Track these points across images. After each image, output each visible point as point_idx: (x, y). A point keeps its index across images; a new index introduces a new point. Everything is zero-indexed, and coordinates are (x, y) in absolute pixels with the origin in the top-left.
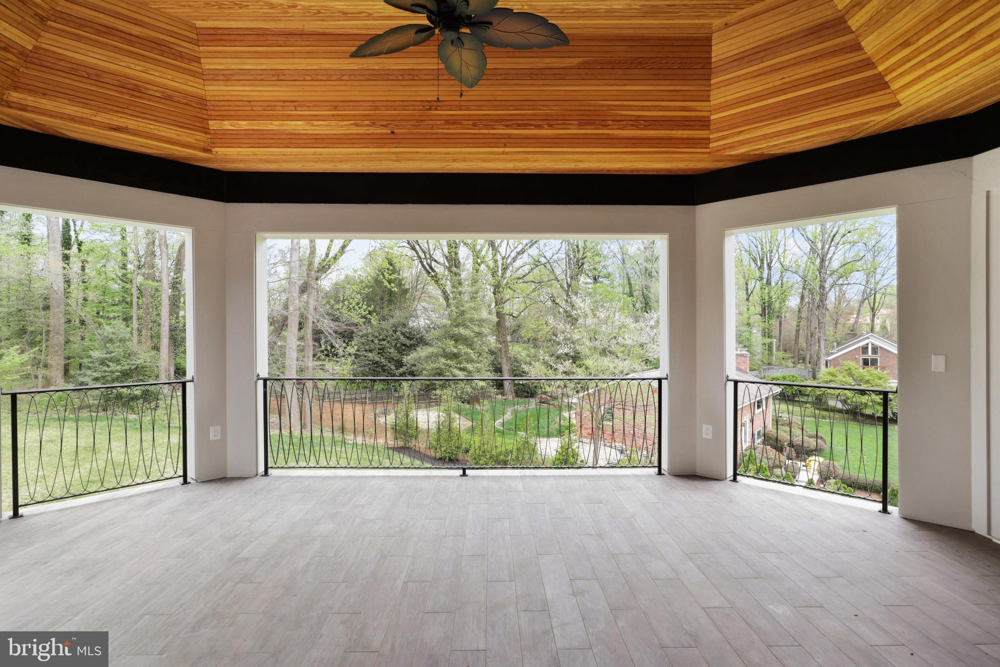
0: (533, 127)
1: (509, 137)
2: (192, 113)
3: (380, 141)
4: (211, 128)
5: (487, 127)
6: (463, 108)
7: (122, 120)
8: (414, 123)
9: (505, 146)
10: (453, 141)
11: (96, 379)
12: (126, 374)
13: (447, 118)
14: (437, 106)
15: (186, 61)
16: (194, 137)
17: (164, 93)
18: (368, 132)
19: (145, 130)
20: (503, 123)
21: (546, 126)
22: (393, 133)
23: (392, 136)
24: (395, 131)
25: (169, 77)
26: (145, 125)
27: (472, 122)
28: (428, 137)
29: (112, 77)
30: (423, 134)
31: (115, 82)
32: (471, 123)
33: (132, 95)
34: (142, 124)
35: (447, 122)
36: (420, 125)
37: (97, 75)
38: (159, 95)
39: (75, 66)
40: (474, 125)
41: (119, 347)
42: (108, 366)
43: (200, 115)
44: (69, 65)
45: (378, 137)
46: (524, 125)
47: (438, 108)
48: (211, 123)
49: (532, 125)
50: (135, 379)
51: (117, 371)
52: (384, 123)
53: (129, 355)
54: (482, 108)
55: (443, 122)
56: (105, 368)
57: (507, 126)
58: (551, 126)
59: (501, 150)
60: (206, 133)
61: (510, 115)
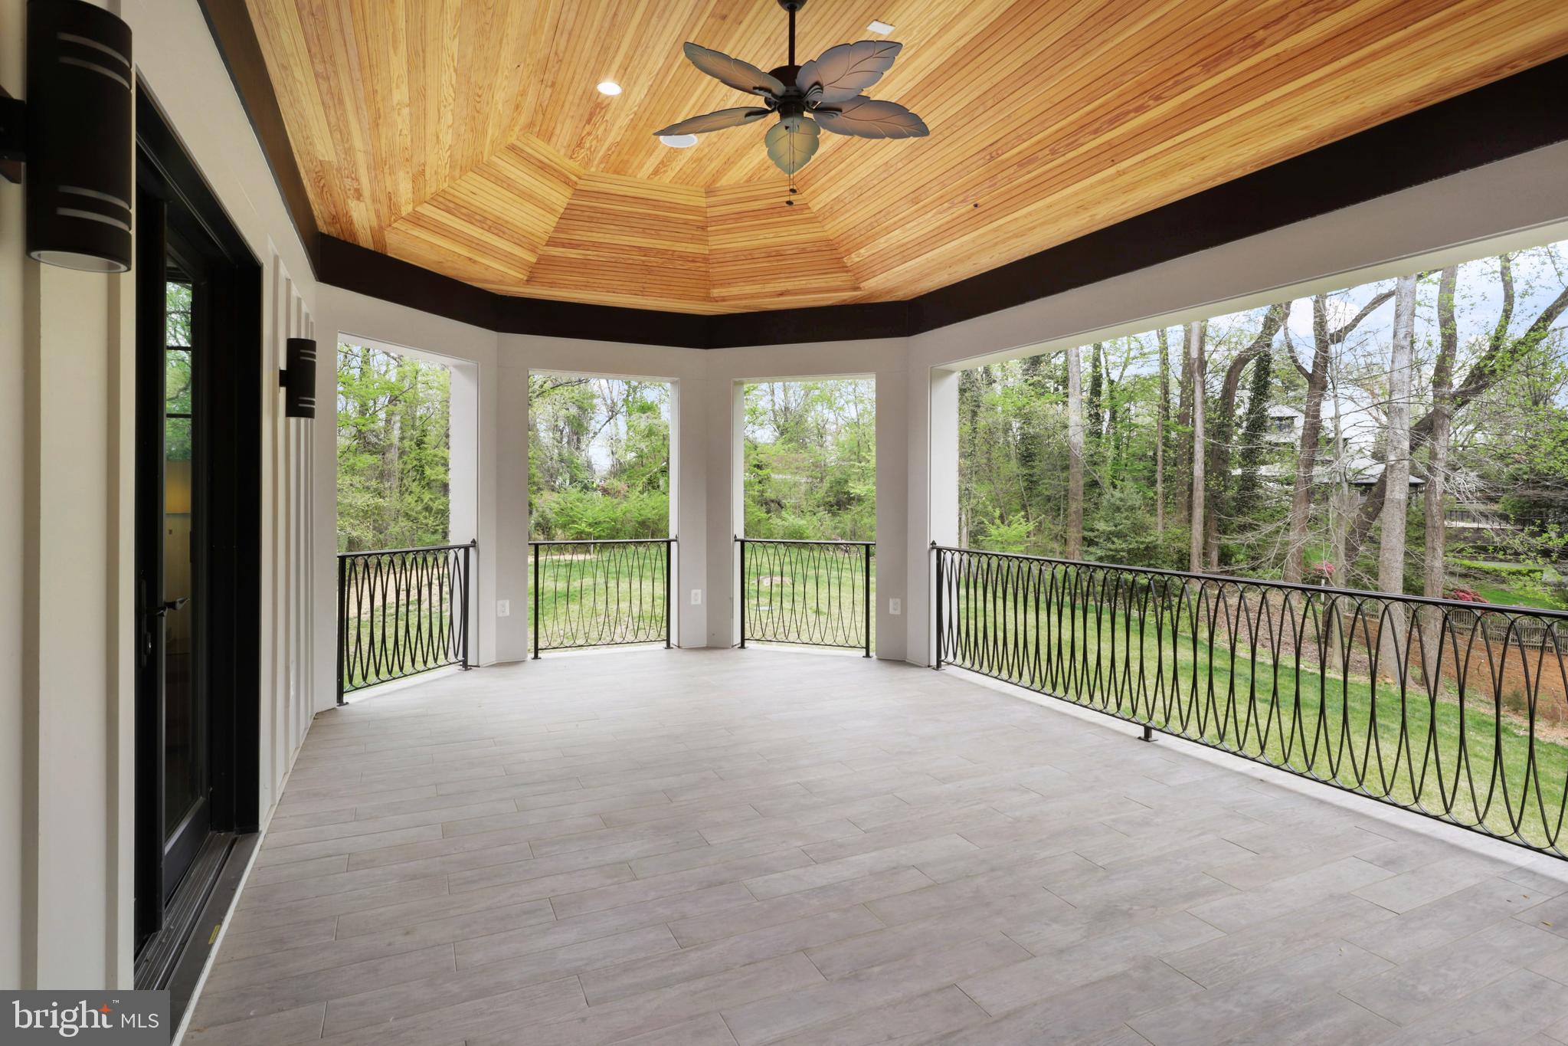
0: (1132, 115)
1: (1111, 146)
2: (828, 258)
3: (972, 221)
4: (849, 264)
5: (1072, 147)
6: (1024, 137)
7: (782, 284)
8: (987, 184)
9: (1113, 163)
10: (1046, 185)
11: (1101, 559)
12: (1135, 555)
13: (1017, 159)
14: (997, 150)
15: (799, 212)
16: (840, 279)
17: (797, 248)
18: (955, 215)
19: (800, 287)
20: (1087, 131)
21: (1151, 102)
22: (976, 206)
23: (978, 210)
24: (978, 202)
25: (794, 232)
26: (798, 283)
27: (1048, 149)
28: (1014, 194)
29: (759, 251)
30: (1006, 192)
31: (763, 255)
32: (1046, 151)
33: (778, 260)
34: (796, 283)
35: (1021, 164)
36: (995, 184)
37: (750, 254)
38: (795, 251)
39: (736, 254)
40: (1053, 152)
41: (1127, 518)
42: (1113, 543)
43: (833, 257)
44: (732, 255)
45: (966, 217)
46: (1117, 118)
47: (1000, 152)
48: (845, 260)
49: (1128, 112)
50: (1146, 563)
51: (1123, 550)
52: (961, 198)
53: (1139, 528)
54: (1047, 125)
55: (1015, 167)
56: (1110, 545)
57: (1096, 132)
58: (1159, 99)
59: (1112, 171)
60: (847, 272)
61: (1088, 114)
